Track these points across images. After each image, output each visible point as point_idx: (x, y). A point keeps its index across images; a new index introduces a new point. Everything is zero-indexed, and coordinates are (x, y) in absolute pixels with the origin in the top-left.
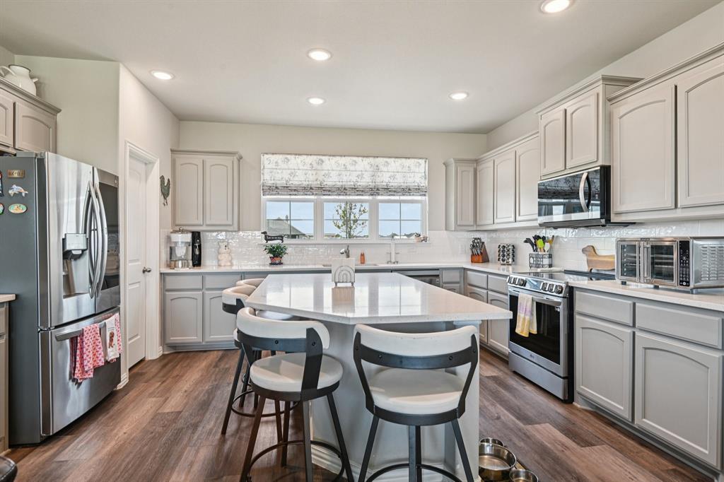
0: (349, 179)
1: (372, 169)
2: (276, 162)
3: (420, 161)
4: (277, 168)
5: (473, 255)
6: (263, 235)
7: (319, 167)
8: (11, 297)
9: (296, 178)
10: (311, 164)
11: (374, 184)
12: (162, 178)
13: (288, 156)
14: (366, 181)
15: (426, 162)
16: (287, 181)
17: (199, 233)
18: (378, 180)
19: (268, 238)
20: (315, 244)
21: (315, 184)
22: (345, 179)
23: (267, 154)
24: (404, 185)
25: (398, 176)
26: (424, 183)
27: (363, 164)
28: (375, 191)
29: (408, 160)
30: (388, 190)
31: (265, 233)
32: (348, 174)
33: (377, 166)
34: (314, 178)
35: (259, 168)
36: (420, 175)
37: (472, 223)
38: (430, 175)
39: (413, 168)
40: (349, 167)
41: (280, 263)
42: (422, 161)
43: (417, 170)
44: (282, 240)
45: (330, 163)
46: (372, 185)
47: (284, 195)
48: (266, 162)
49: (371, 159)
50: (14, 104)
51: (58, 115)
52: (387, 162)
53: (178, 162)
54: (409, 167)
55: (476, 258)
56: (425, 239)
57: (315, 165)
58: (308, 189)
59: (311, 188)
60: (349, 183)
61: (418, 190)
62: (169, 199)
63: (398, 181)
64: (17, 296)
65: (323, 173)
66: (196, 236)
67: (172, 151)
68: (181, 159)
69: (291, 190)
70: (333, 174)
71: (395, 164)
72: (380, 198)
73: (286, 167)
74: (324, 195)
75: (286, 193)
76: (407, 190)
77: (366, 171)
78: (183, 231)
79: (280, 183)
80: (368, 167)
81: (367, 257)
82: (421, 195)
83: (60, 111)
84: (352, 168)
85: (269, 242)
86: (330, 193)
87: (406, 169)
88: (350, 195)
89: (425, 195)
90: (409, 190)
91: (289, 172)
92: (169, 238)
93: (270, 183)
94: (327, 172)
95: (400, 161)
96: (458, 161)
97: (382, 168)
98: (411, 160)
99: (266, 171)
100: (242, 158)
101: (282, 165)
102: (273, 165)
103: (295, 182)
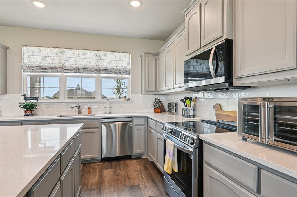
0: (81, 63)
1: (96, 58)
2: (33, 52)
3: (126, 54)
5: (155, 108)
6: (23, 97)
7: (62, 55)
9: (46, 62)
10: (56, 53)
11: (97, 66)
13: (41, 48)
14: (92, 64)
15: (129, 55)
16: (40, 63)
18: (100, 64)
19: (26, 98)
20: (59, 102)
21: (58, 66)
22: (79, 63)
23: (26, 46)
24: (116, 68)
25: (113, 62)
26: (128, 67)
27: (90, 54)
28: (98, 71)
30: (106, 70)
31: (24, 95)
32: (81, 60)
33: (100, 56)
34: (58, 62)
35: (20, 55)
36: (126, 62)
37: (154, 90)
38: (132, 62)
39: (122, 58)
40: (82, 56)
41: (32, 115)
42: (127, 55)
43: (124, 59)
44: (37, 100)
45: (69, 53)
46: (96, 67)
47: (37, 72)
48: (25, 51)
49: (96, 52)
52: (106, 54)
54: (119, 57)
55: (157, 110)
56: (129, 99)
57: (59, 54)
58: (54, 69)
59: (56, 68)
60: (81, 66)
61: (125, 71)
63: (113, 65)
65: (64, 59)
69: (43, 69)
70: (71, 60)
71: (111, 56)
72: (100, 75)
73: (40, 55)
74: (66, 72)
75: (39, 71)
76: (118, 71)
77: (92, 59)
79: (35, 64)
80: (94, 57)
81: (92, 110)
82: (126, 74)
85: (28, 101)
86: (69, 71)
87: (118, 59)
88: (82, 73)
89: (129, 74)
90: (120, 70)
91: (42, 57)
93: (28, 64)
94: (67, 58)
95: (114, 54)
96: (146, 54)
97: (102, 57)
98: (120, 53)
99: (25, 57)
100: (8, 48)
101: (37, 53)
102: (30, 53)
103: (45, 64)
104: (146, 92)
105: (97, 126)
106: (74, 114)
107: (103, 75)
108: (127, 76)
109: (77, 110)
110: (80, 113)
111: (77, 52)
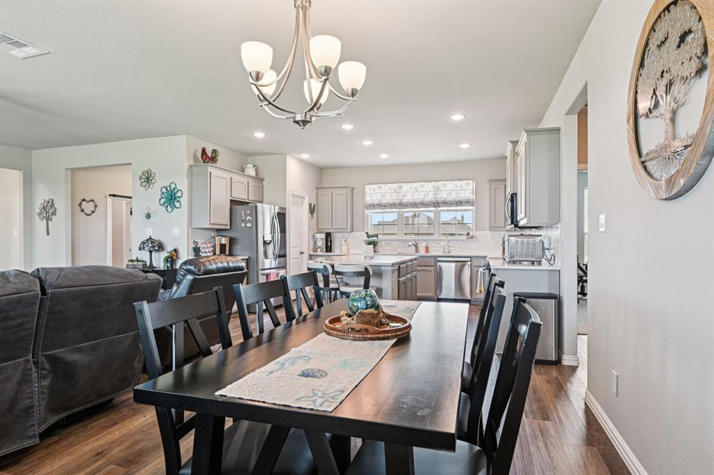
0: (419, 197)
1: (434, 190)
2: (374, 189)
3: (469, 182)
4: (374, 193)
6: (366, 234)
7: (400, 191)
8: (247, 257)
9: (386, 199)
10: (394, 189)
12: (310, 205)
13: (381, 185)
14: (430, 198)
15: (474, 182)
16: (380, 201)
17: (330, 233)
18: (439, 197)
19: (369, 236)
21: (396, 202)
22: (416, 197)
23: (368, 184)
24: (457, 199)
25: (453, 193)
26: (472, 197)
27: (429, 186)
28: (436, 204)
29: (461, 182)
30: (445, 203)
31: (367, 233)
32: (418, 194)
33: (438, 187)
34: (397, 197)
35: (363, 193)
36: (469, 192)
37: (503, 225)
38: (477, 192)
39: (464, 187)
40: (419, 189)
42: (471, 182)
43: (467, 188)
44: (377, 237)
45: (406, 187)
46: (434, 200)
48: (368, 189)
49: (434, 183)
50: (248, 182)
51: (264, 182)
52: (445, 184)
53: (319, 194)
54: (461, 186)
56: (472, 237)
57: (397, 189)
58: (392, 205)
59: (394, 204)
61: (468, 202)
62: (315, 215)
63: (453, 197)
64: (249, 257)
65: (402, 194)
66: (328, 235)
67: (317, 188)
68: (322, 192)
69: (382, 206)
70: (408, 194)
71: (450, 185)
72: (439, 209)
73: (380, 192)
74: (403, 208)
75: (379, 208)
76: (459, 203)
77: (430, 191)
78: (321, 232)
79: (376, 202)
80: (431, 188)
82: (470, 206)
83: (264, 180)
84: (421, 190)
85: (369, 238)
86: (406, 207)
87: (459, 188)
88: (420, 207)
89: (473, 206)
90: (461, 202)
91: (381, 195)
92: (314, 236)
93: (370, 202)
95: (454, 183)
96: (491, 181)
97: (441, 188)
99: (368, 195)
100: (354, 188)
101: (377, 191)
102: (372, 191)
103: (385, 201)
104: (492, 228)
105: (433, 264)
106: (412, 252)
107: (442, 208)
108: (471, 208)
109: (415, 248)
110: (417, 251)
111: (414, 185)
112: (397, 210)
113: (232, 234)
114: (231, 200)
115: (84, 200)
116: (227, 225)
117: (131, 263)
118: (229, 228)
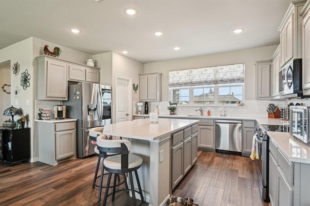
0: (203, 78)
1: (214, 72)
2: (174, 74)
3: (240, 65)
5: (269, 114)
6: (169, 103)
7: (191, 74)
8: (77, 120)
10: (187, 73)
11: (215, 79)
12: (134, 85)
13: (179, 71)
14: (212, 78)
15: (243, 65)
16: (178, 81)
17: (147, 102)
18: (217, 77)
19: (171, 104)
20: (189, 107)
21: (188, 81)
22: (202, 78)
23: (171, 71)
24: (231, 78)
25: (228, 74)
26: (242, 76)
27: (210, 70)
28: (216, 82)
29: (233, 65)
30: (222, 81)
31: (170, 102)
32: (203, 76)
33: (217, 70)
34: (189, 79)
35: (168, 78)
36: (240, 72)
37: (269, 96)
38: (246, 72)
39: (236, 69)
41: (174, 114)
43: (239, 70)
44: (176, 105)
45: (195, 72)
46: (214, 79)
47: (176, 87)
48: (170, 75)
49: (214, 68)
50: (86, 70)
52: (222, 68)
54: (234, 69)
55: (271, 116)
56: (242, 105)
57: (189, 73)
58: (186, 84)
59: (187, 83)
60: (204, 80)
61: (240, 80)
63: (228, 76)
64: (78, 120)
65: (192, 76)
66: (146, 103)
67: (139, 75)
68: (142, 77)
69: (179, 85)
70: (197, 76)
71: (226, 68)
72: (218, 85)
73: (178, 76)
74: (193, 86)
76: (232, 81)
77: (211, 73)
78: (140, 102)
79: (175, 82)
80: (212, 71)
82: (241, 82)
83: (101, 69)
84: (205, 73)
85: (172, 106)
86: (195, 85)
87: (232, 70)
88: (204, 85)
89: (243, 82)
90: (234, 80)
91: (179, 77)
92: (136, 104)
93: (172, 82)
94: (194, 76)
95: (229, 66)
96: (258, 62)
97: (219, 71)
98: (235, 65)
99: (170, 78)
100: (162, 74)
101: (176, 75)
102: (173, 76)
103: (181, 81)
104: (259, 98)
106: (198, 115)
107: (220, 85)
108: (242, 84)
109: (200, 112)
110: (202, 114)
111: (200, 70)
112: (189, 87)
113: (69, 104)
114: (68, 81)
115: (6, 85)
116: (65, 98)
117: (5, 123)
118: (67, 99)
